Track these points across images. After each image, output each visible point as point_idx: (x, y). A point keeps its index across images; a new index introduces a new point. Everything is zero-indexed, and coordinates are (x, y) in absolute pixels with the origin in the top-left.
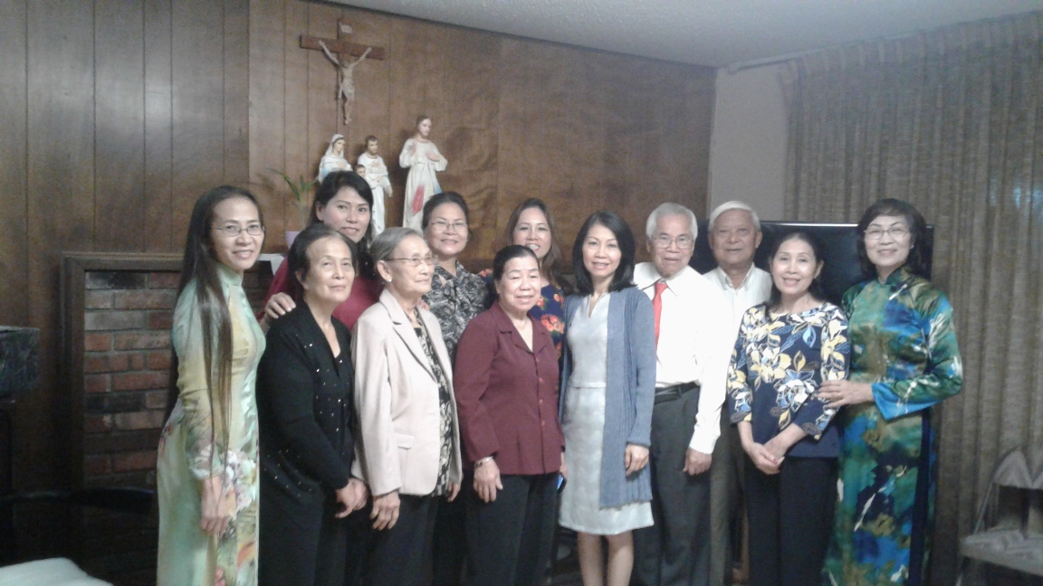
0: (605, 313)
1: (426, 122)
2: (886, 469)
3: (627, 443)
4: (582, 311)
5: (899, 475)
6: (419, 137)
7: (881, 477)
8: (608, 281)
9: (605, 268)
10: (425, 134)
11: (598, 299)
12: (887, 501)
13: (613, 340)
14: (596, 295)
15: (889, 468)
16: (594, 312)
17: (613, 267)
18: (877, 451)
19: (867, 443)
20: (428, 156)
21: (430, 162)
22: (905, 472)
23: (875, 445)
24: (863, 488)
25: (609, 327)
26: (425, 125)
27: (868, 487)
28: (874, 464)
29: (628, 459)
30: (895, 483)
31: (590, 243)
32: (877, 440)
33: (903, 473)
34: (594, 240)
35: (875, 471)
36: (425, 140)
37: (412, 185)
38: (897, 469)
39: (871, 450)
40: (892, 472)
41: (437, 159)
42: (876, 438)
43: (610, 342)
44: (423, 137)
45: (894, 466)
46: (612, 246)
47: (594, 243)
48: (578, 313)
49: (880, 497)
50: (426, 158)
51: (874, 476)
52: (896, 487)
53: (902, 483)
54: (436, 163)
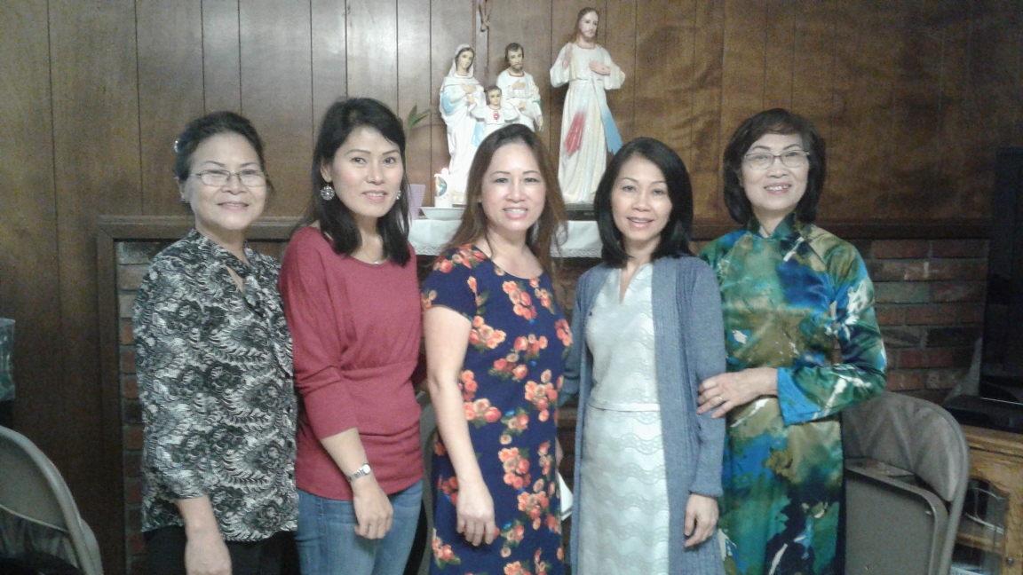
0: (647, 293)
1: (590, 16)
2: (802, 508)
3: (691, 493)
4: (609, 294)
5: (818, 516)
6: (582, 41)
7: (796, 521)
8: (651, 247)
9: (647, 227)
10: (589, 35)
11: (634, 273)
12: (806, 555)
13: (664, 337)
14: (631, 267)
15: (805, 506)
16: (628, 293)
17: (659, 225)
18: (789, 481)
19: (774, 472)
20: (592, 67)
21: (596, 77)
22: (826, 511)
23: (785, 472)
24: (771, 535)
25: (656, 318)
26: (589, 21)
27: (777, 536)
28: (785, 502)
29: (690, 523)
30: (813, 528)
31: (624, 188)
32: (788, 466)
33: (822, 512)
34: (630, 183)
35: (786, 511)
36: (588, 45)
37: (569, 113)
38: (816, 508)
39: (780, 479)
40: (809, 511)
41: (606, 71)
42: (786, 463)
43: (660, 342)
44: (588, 40)
45: (812, 503)
46: (658, 192)
47: (630, 188)
48: (601, 299)
49: (795, 550)
50: (589, 71)
51: (785, 518)
52: (816, 535)
53: (821, 527)
54: (606, 78)
